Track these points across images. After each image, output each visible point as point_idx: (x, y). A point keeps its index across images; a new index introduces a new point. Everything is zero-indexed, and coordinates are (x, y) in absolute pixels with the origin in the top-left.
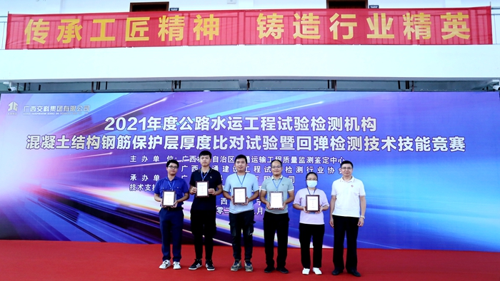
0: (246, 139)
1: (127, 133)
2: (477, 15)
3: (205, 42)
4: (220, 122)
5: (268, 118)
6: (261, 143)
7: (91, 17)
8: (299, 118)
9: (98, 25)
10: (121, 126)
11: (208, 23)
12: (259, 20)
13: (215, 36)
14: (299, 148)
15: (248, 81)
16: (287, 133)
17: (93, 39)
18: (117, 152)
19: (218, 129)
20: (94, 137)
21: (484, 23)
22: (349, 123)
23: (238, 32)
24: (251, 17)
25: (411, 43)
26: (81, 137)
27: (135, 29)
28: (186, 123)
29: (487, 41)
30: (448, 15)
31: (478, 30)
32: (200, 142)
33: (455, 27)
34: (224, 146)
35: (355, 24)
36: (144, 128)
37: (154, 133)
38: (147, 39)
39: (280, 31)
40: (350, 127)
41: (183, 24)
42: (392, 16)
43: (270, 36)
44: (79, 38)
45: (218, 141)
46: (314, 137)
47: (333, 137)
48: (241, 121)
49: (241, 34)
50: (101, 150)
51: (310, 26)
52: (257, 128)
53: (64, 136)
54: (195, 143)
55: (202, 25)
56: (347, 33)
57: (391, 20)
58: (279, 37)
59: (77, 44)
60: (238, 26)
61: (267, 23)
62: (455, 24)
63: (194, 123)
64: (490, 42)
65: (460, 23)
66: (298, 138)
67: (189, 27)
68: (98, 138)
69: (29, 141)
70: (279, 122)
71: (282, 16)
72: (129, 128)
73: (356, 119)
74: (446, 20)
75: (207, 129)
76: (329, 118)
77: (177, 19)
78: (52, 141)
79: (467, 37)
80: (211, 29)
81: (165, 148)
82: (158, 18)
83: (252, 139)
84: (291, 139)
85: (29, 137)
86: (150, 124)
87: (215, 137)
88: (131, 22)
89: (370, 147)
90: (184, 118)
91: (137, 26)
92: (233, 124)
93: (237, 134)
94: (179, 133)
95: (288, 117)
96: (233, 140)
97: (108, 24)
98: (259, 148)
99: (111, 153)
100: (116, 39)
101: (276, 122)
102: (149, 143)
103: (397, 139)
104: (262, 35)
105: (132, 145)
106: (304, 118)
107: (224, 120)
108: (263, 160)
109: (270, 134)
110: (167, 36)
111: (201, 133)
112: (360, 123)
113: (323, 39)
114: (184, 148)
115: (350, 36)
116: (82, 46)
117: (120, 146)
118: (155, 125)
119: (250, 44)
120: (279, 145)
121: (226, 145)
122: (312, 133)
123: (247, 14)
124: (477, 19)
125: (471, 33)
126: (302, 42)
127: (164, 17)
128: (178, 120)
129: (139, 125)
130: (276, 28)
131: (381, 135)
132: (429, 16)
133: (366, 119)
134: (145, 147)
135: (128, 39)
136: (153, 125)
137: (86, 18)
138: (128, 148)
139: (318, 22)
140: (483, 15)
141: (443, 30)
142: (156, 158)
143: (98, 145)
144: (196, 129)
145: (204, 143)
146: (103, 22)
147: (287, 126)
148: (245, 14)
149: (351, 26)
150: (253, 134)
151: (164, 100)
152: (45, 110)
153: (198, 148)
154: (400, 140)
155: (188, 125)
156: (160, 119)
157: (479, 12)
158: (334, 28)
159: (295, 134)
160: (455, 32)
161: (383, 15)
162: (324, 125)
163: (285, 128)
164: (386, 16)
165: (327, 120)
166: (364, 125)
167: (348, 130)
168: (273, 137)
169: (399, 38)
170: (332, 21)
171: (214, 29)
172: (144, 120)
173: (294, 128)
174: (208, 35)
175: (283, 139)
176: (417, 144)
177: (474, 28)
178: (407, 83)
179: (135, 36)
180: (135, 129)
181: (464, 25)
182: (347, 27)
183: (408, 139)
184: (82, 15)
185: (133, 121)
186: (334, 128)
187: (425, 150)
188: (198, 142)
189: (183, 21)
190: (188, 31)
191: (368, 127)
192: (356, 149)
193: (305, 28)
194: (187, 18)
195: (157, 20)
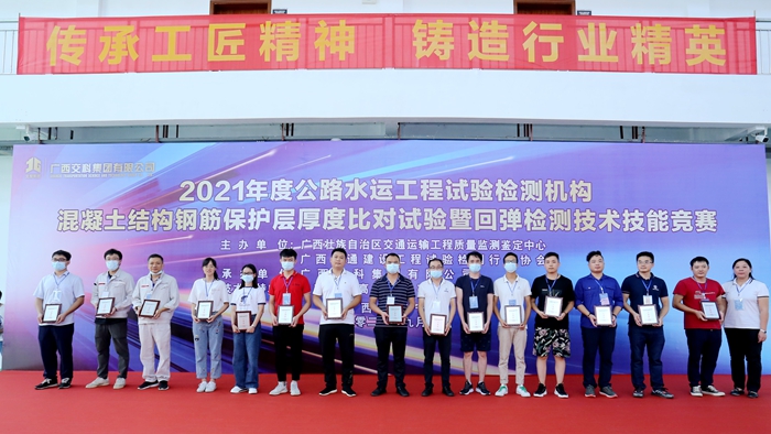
0: (398, 213)
1: (216, 205)
2: (736, 30)
3: (332, 63)
4: (359, 188)
5: (432, 182)
6: (421, 219)
7: (151, 23)
8: (477, 182)
9: (164, 36)
10: (205, 195)
11: (338, 34)
12: (415, 30)
13: (348, 55)
14: (478, 227)
15: (399, 124)
16: (459, 204)
17: (157, 58)
18: (200, 234)
19: (355, 198)
20: (164, 212)
21: (745, 42)
22: (553, 189)
23: (384, 48)
24: (403, 24)
25: (643, 69)
26: (143, 212)
27: (222, 43)
28: (306, 189)
29: (750, 70)
30: (696, 29)
31: (737, 52)
33: (705, 46)
34: (365, 224)
35: (561, 39)
36: (241, 198)
37: (258, 205)
38: (242, 58)
39: (448, 47)
40: (553, 195)
41: (299, 36)
42: (615, 28)
43: (433, 55)
44: (134, 56)
45: (356, 216)
46: (501, 211)
47: (528, 210)
48: (391, 187)
49: (389, 50)
50: (175, 232)
51: (495, 40)
52: (416, 197)
53: (115, 211)
54: (321, 221)
55: (328, 37)
56: (549, 53)
57: (613, 33)
58: (446, 56)
59: (132, 65)
60: (384, 40)
61: (428, 35)
62: (705, 42)
63: (319, 189)
64: (754, 72)
65: (712, 42)
66: (477, 212)
67: (307, 40)
68: (170, 214)
69: (61, 218)
70: (448, 188)
71: (450, 25)
72: (218, 198)
73: (561, 183)
74: (692, 36)
75: (339, 198)
76: (522, 182)
77: (288, 27)
78: (98, 218)
80: (342, 44)
81: (275, 227)
82: (258, 26)
83: (407, 214)
84: (466, 213)
85: (61, 213)
86: (251, 192)
87: (351, 210)
88: (217, 31)
89: (582, 225)
90: (303, 182)
91: (226, 38)
92: (378, 190)
93: (385, 206)
94: (297, 205)
95: (461, 180)
97: (179, 34)
98: (418, 227)
99: (190, 237)
100: (193, 58)
101: (443, 187)
102: (249, 221)
103: (621, 213)
104: (420, 54)
105: (223, 224)
106: (486, 181)
107: (365, 184)
108: (424, 245)
109: (434, 205)
110: (273, 54)
111: (330, 204)
112: (568, 190)
113: (513, 61)
114: (304, 228)
115: (554, 57)
116: (139, 68)
117: (205, 226)
118: (259, 192)
119: (403, 67)
120: (448, 222)
121: (368, 223)
122: (497, 204)
123: (398, 20)
124: (736, 35)
125: (727, 57)
126: (482, 65)
127: (268, 23)
128: (294, 185)
129: (233, 193)
130: (443, 43)
131: (597, 208)
132: (668, 28)
133: (577, 184)
134: (243, 227)
135: (211, 57)
136: (255, 192)
137: (143, 24)
138: (217, 228)
139: (506, 35)
140: (744, 30)
141: (688, 51)
142: (261, 244)
143: (169, 223)
144: (322, 198)
145: (334, 219)
146: (172, 31)
147: (459, 194)
148: (393, 21)
149: (555, 41)
150: (409, 205)
151: (271, 153)
152: (84, 170)
153: (325, 227)
154: (626, 214)
155: (309, 193)
156: (266, 183)
157: (740, 25)
158: (529, 45)
159: (472, 205)
160: (705, 55)
161: (602, 26)
162: (515, 192)
163: (457, 197)
164: (607, 27)
165: (520, 185)
166: (573, 193)
167: (550, 200)
168: (439, 210)
169: (624, 62)
170: (526, 34)
171: (347, 43)
172: (240, 185)
173: (470, 197)
174: (338, 53)
175: (454, 213)
176: (649, 220)
177: (732, 49)
178: (635, 130)
179: (223, 54)
180: (228, 199)
181: (718, 44)
182: (550, 44)
183: (637, 214)
184: (138, 19)
185: (223, 186)
186: (530, 197)
187: (662, 229)
188: (326, 219)
189: (298, 30)
190: (307, 45)
191: (580, 195)
192: (562, 228)
193: (485, 44)
194: (305, 25)
195: (256, 29)
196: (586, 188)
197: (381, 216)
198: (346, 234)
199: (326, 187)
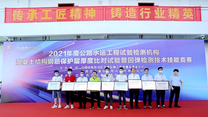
0: (107, 59)
1: (59, 57)
3: (89, 19)
4: (97, 52)
5: (116, 50)
6: (113, 60)
7: (41, 9)
8: (128, 50)
9: (44, 12)
10: (56, 55)
11: (91, 12)
12: (111, 10)
13: (94, 17)
14: (129, 62)
15: (108, 35)
16: (124, 56)
17: (43, 18)
18: (54, 65)
19: (96, 55)
20: (45, 59)
21: (198, 13)
22: (149, 52)
23: (103, 15)
24: (108, 9)
25: (172, 20)
26: (39, 60)
27: (60, 14)
28: (83, 53)
29: (200, 20)
30: (185, 10)
31: (196, 15)
32: (89, 61)
33: (188, 14)
34: (98, 62)
36: (65, 55)
37: (70, 57)
38: (65, 18)
39: (120, 15)
40: (149, 53)
42: (164, 9)
43: (116, 17)
44: (36, 18)
45: (96, 60)
46: (135, 58)
47: (142, 58)
48: (105, 52)
49: (104, 16)
50: (48, 65)
51: (133, 13)
52: (112, 55)
53: (32, 59)
54: (87, 61)
55: (88, 13)
56: (147, 16)
57: (164, 11)
58: (120, 17)
59: (36, 20)
60: (103, 13)
61: (115, 12)
62: (188, 13)
63: (86, 53)
64: (201, 21)
65: (190, 13)
66: (129, 58)
67: (83, 13)
68: (46, 60)
69: (17, 62)
70: (121, 52)
71: (121, 9)
72: (59, 55)
73: (151, 50)
75: (92, 55)
76: (140, 50)
77: (78, 10)
78: (27, 61)
79: (192, 18)
80: (92, 14)
81: (74, 63)
82: (70, 10)
83: (110, 59)
84: (125, 58)
85: (17, 60)
87: (95, 58)
88: (59, 11)
89: (156, 61)
90: (82, 51)
91: (61, 13)
92: (102, 53)
93: (104, 57)
94: (80, 57)
95: (124, 50)
96: (102, 59)
97: (48, 12)
98: (113, 63)
99: (52, 66)
100: (52, 18)
101: (119, 52)
102: (68, 61)
103: (167, 58)
104: (113, 17)
105: (61, 63)
106: (131, 50)
107: (98, 51)
108: (114, 67)
109: (117, 57)
110: (74, 17)
111: (89, 57)
112: (152, 52)
113: (137, 18)
114: (82, 63)
115: (148, 17)
116: (38, 21)
117: (56, 63)
118: (70, 54)
119: (108, 20)
120: (121, 61)
121: (99, 62)
122: (134, 56)
123: (107, 8)
124: (196, 11)
125: (194, 17)
126: (129, 19)
127: (72, 9)
128: (80, 52)
129: (63, 54)
130: (119, 14)
131: (161, 57)
132: (178, 9)
133: (155, 50)
134: (66, 63)
135: (57, 18)
136: (69, 54)
137: (39, 9)
138: (59, 63)
139: (136, 11)
140: (198, 10)
141: (183, 15)
143: (46, 63)
144: (87, 55)
145: (90, 61)
146: (47, 11)
147: (124, 53)
148: (106, 8)
149: (149, 13)
150: (110, 57)
151: (73, 43)
152: (23, 49)
153: (88, 63)
154: (168, 58)
155: (84, 54)
156: (72, 51)
157: (197, 8)
158: (142, 14)
159: (127, 56)
160: (188, 16)
161: (161, 9)
162: (139, 53)
163: (123, 54)
164: (162, 9)
165: (140, 51)
166: (154, 53)
167: (148, 55)
168: (118, 58)
169: (167, 18)
170: (141, 11)
171: (93, 14)
172: (65, 52)
173: (127, 54)
174: (91, 17)
175: (122, 59)
176: (174, 60)
177: (195, 14)
178: (170, 36)
179: (60, 17)
180: (62, 56)
181: (191, 13)
182: (147, 14)
183: (171, 58)
184: (38, 8)
185: (61, 52)
186: (143, 54)
187: (178, 62)
188: (88, 61)
189: (80, 11)
190: (83, 15)
191: (156, 53)
192: (151, 62)
193: (130, 14)
194: (82, 9)
195: (69, 10)
196: (157, 51)
197: (103, 60)
198: (93, 65)
199: (88, 52)
